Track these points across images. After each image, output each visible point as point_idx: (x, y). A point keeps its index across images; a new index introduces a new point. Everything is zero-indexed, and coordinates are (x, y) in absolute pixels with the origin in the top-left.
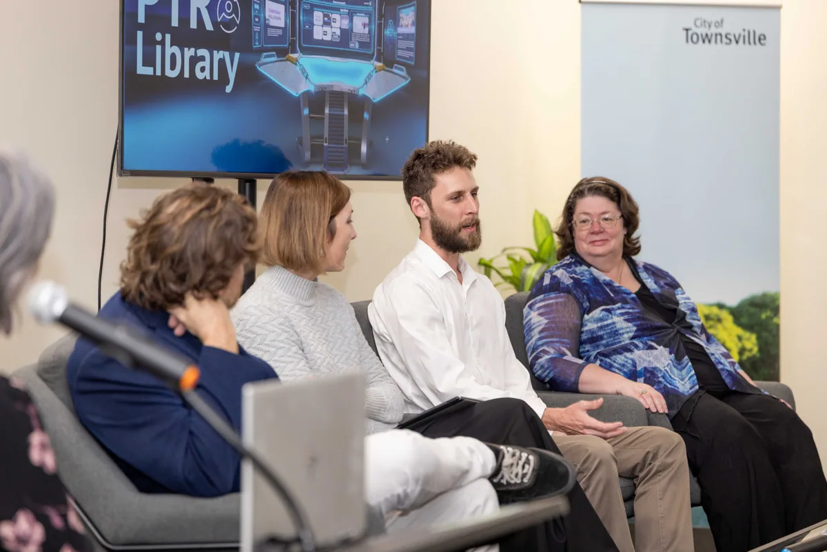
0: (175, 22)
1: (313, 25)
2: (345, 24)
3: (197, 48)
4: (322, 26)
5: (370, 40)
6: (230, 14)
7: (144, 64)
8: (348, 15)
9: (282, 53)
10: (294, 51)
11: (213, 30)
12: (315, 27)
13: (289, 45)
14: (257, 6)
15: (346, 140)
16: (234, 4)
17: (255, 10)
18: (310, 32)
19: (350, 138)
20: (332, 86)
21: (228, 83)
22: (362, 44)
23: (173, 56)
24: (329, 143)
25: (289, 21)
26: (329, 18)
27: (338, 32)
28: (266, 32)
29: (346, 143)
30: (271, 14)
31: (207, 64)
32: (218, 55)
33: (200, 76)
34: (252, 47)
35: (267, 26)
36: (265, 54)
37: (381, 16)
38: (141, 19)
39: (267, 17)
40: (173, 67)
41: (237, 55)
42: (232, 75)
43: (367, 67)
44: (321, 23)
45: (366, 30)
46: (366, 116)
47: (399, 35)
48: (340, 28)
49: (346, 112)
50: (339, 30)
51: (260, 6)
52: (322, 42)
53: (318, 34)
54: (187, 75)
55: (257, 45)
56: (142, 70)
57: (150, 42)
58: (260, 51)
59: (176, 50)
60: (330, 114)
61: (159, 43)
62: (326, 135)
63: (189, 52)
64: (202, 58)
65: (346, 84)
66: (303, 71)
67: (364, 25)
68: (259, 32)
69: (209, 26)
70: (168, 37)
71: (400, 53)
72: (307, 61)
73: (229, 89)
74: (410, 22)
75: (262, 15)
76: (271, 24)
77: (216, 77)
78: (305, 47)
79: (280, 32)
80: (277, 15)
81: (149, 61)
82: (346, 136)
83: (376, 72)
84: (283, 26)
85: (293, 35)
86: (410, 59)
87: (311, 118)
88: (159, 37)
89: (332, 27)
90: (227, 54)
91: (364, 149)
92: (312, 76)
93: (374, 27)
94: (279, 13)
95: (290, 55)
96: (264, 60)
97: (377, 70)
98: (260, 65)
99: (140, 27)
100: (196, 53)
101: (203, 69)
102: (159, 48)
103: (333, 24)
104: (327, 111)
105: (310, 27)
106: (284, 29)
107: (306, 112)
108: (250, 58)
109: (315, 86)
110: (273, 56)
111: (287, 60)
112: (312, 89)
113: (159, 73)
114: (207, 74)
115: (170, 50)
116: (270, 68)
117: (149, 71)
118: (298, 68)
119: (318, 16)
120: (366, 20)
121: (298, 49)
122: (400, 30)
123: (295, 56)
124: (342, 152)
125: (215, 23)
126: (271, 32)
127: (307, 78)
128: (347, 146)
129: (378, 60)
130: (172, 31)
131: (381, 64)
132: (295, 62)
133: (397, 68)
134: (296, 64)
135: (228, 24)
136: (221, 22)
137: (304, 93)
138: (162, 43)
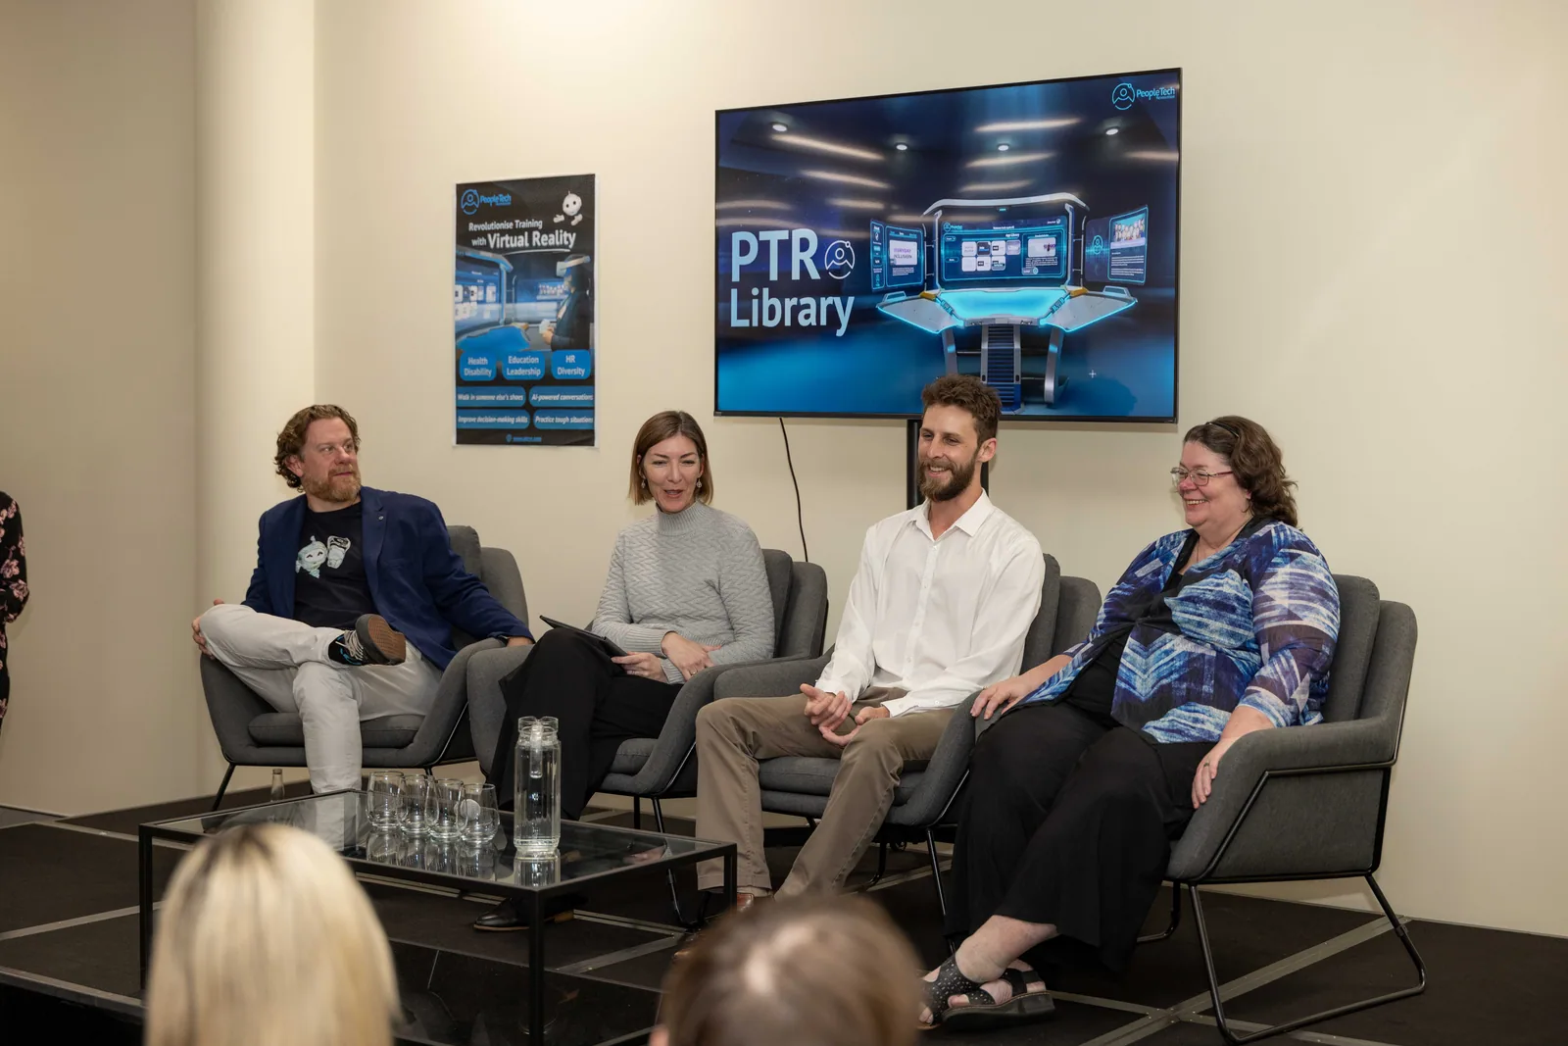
0: (774, 276)
1: (961, 257)
2: (1015, 249)
3: (800, 296)
4: (976, 256)
5: (1059, 260)
6: (842, 261)
7: (740, 317)
8: (1020, 238)
9: (913, 291)
10: (931, 287)
11: (818, 277)
12: (963, 259)
13: (925, 281)
14: (877, 249)
15: (1017, 377)
16: (847, 251)
17: (874, 252)
18: (959, 265)
19: (1023, 375)
20: (994, 319)
21: (839, 326)
22: (1042, 269)
23: (772, 309)
24: (988, 381)
25: (924, 258)
26: (989, 247)
27: (1003, 260)
28: (890, 272)
29: (1018, 380)
30: (896, 253)
31: (813, 311)
32: (825, 302)
33: (803, 322)
34: (871, 289)
35: (891, 266)
36: (889, 294)
37: (1077, 233)
38: (736, 277)
39: (892, 257)
40: (772, 317)
41: (851, 300)
42: (844, 319)
43: (1052, 294)
44: (975, 253)
45: (1053, 252)
46: (1053, 349)
47: (1114, 250)
48: (1006, 255)
49: (1017, 346)
50: (1004, 258)
51: (881, 246)
52: (976, 273)
53: (969, 264)
54: (788, 323)
55: (878, 287)
56: (736, 322)
57: (745, 298)
58: (882, 293)
59: (776, 302)
60: (989, 350)
61: (755, 297)
62: (984, 371)
63: (790, 303)
64: (808, 306)
65: (1017, 316)
66: (946, 306)
67: (1048, 248)
68: (881, 274)
69: (815, 275)
70: (766, 291)
71: (1115, 272)
72: (951, 296)
73: (840, 333)
74: (1136, 232)
75: (885, 256)
76: (897, 264)
77: (823, 322)
78: (948, 282)
79: (912, 270)
80: (907, 253)
81: (745, 313)
82: (1017, 371)
83: (1071, 297)
84: (916, 263)
85: (931, 268)
86: (1136, 277)
87: (958, 355)
88: (755, 291)
89: (991, 256)
90: (838, 301)
91: (1049, 385)
92: (959, 311)
93: (1067, 248)
94: (908, 251)
95: (926, 292)
96: (886, 300)
97: (1071, 296)
98: (882, 307)
99: (735, 285)
100: (798, 302)
101: (807, 317)
102: (755, 302)
103: (993, 252)
104: (985, 346)
105: (956, 260)
106: (917, 267)
107: (951, 349)
108: (867, 301)
109: (965, 321)
110: (902, 295)
111: (922, 297)
112: (961, 324)
113: (755, 323)
114: (813, 321)
115: (767, 302)
116: (898, 309)
117: (745, 323)
118: (938, 305)
119: (969, 247)
120: (1052, 241)
121: (938, 285)
122: (1115, 245)
123: (932, 292)
124: (1012, 390)
125: (822, 272)
126: (896, 272)
127: (951, 313)
128: (1019, 383)
129: (1075, 283)
130: (771, 285)
131: (1081, 288)
132: (934, 299)
133: (1107, 290)
134: (935, 301)
135: (838, 271)
136: (829, 270)
137: (947, 330)
138: (760, 297)
